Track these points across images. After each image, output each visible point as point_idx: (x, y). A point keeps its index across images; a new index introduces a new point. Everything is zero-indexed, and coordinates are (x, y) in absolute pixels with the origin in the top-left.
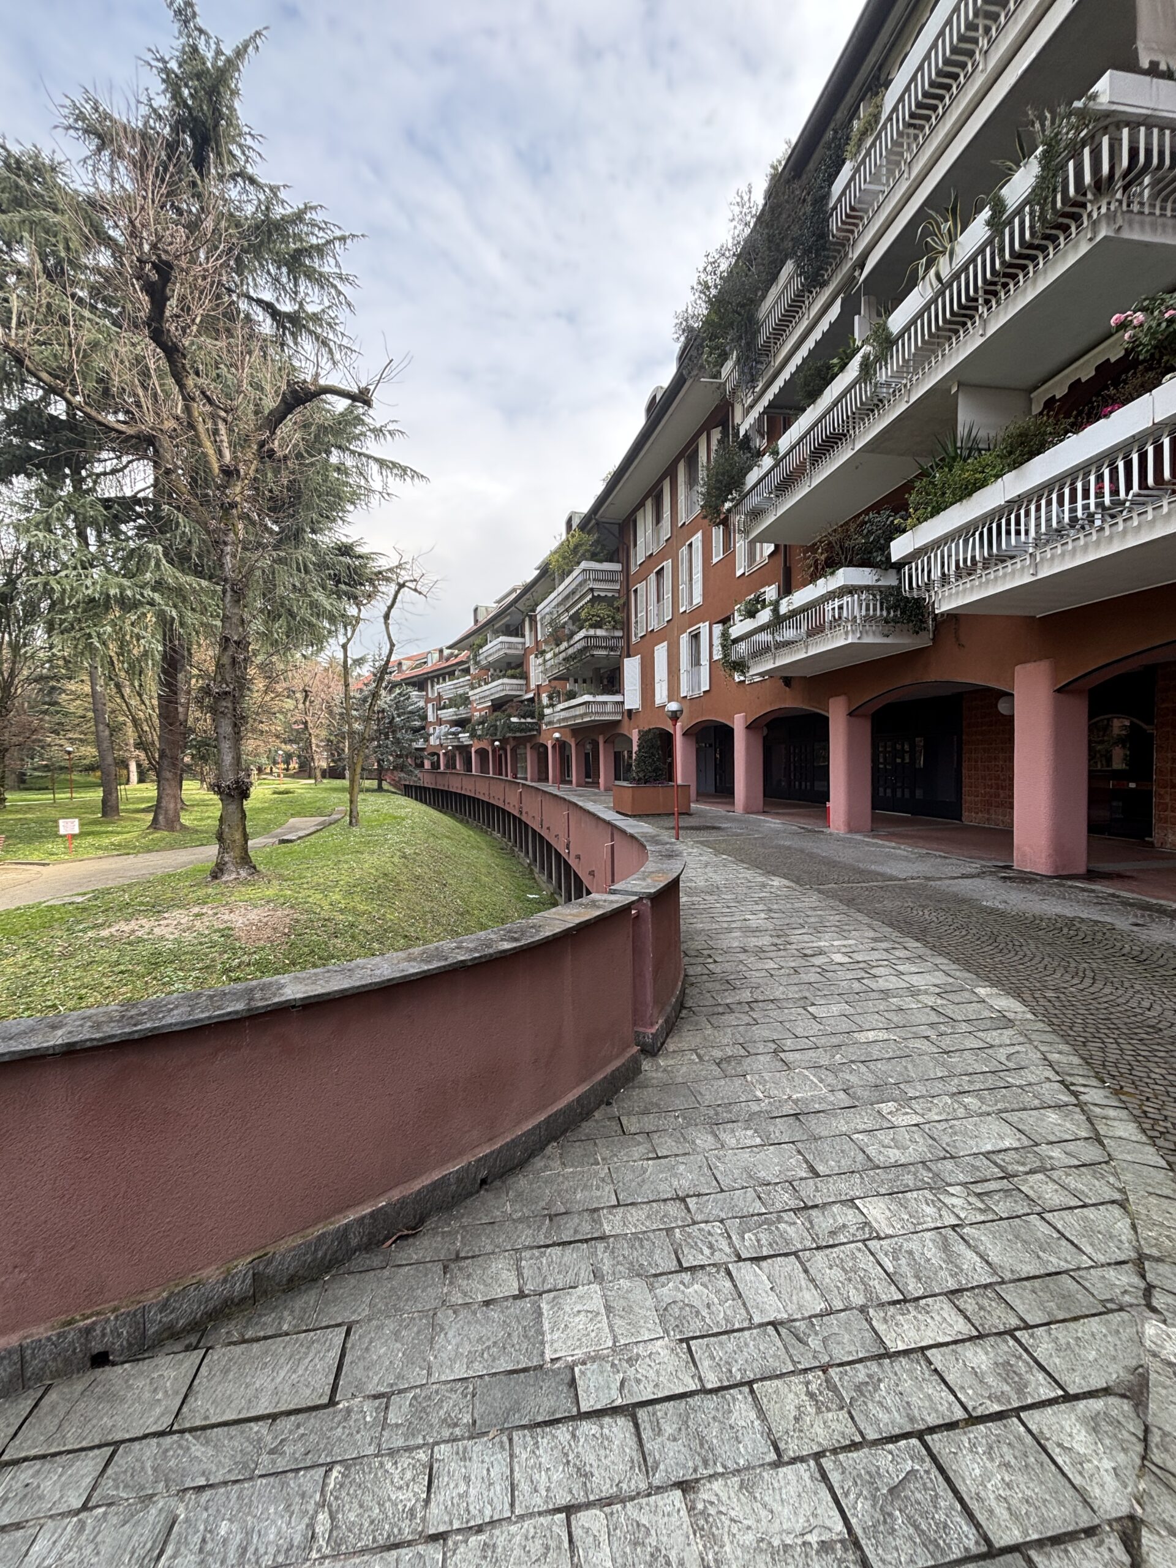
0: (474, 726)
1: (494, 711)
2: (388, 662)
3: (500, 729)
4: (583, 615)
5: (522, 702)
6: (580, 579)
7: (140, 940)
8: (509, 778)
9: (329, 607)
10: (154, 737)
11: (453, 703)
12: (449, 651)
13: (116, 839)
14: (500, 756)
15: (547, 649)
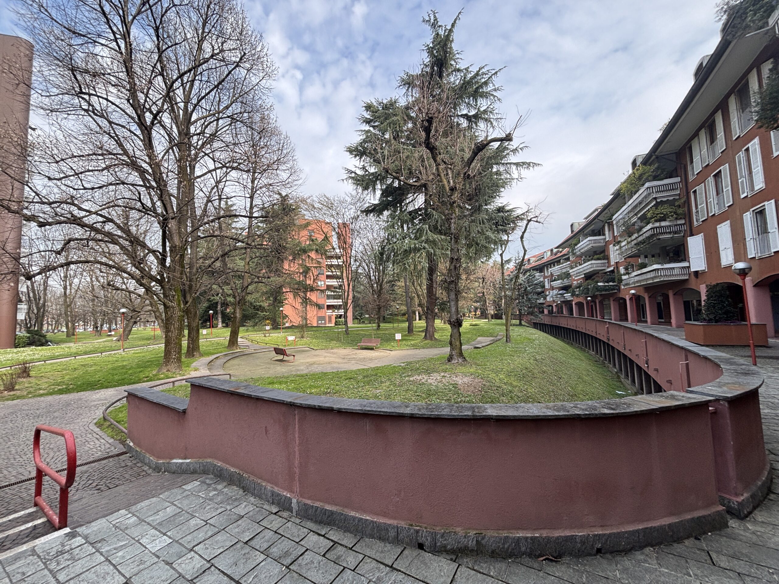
0: (573, 289)
1: (586, 280)
2: (523, 259)
3: (591, 290)
4: (649, 215)
5: (606, 273)
6: (645, 193)
7: (423, 384)
8: (599, 319)
9: (494, 238)
10: (424, 301)
11: (560, 277)
12: (556, 250)
13: (412, 342)
14: (592, 306)
15: (622, 240)
